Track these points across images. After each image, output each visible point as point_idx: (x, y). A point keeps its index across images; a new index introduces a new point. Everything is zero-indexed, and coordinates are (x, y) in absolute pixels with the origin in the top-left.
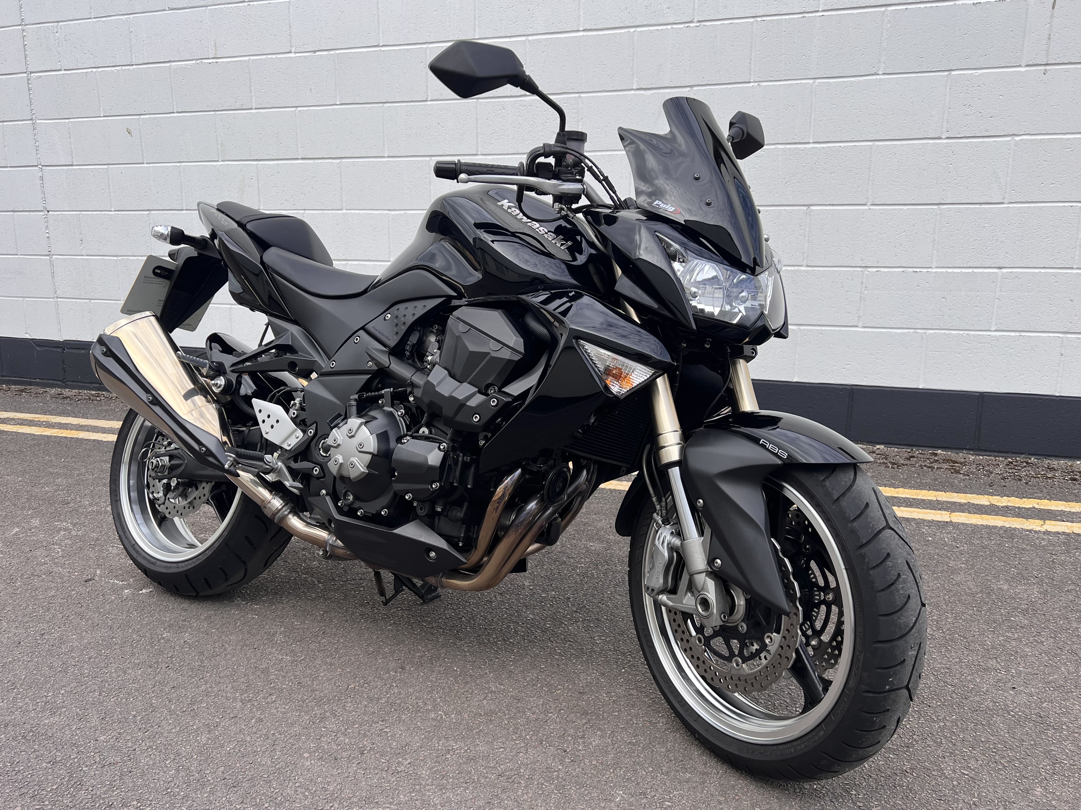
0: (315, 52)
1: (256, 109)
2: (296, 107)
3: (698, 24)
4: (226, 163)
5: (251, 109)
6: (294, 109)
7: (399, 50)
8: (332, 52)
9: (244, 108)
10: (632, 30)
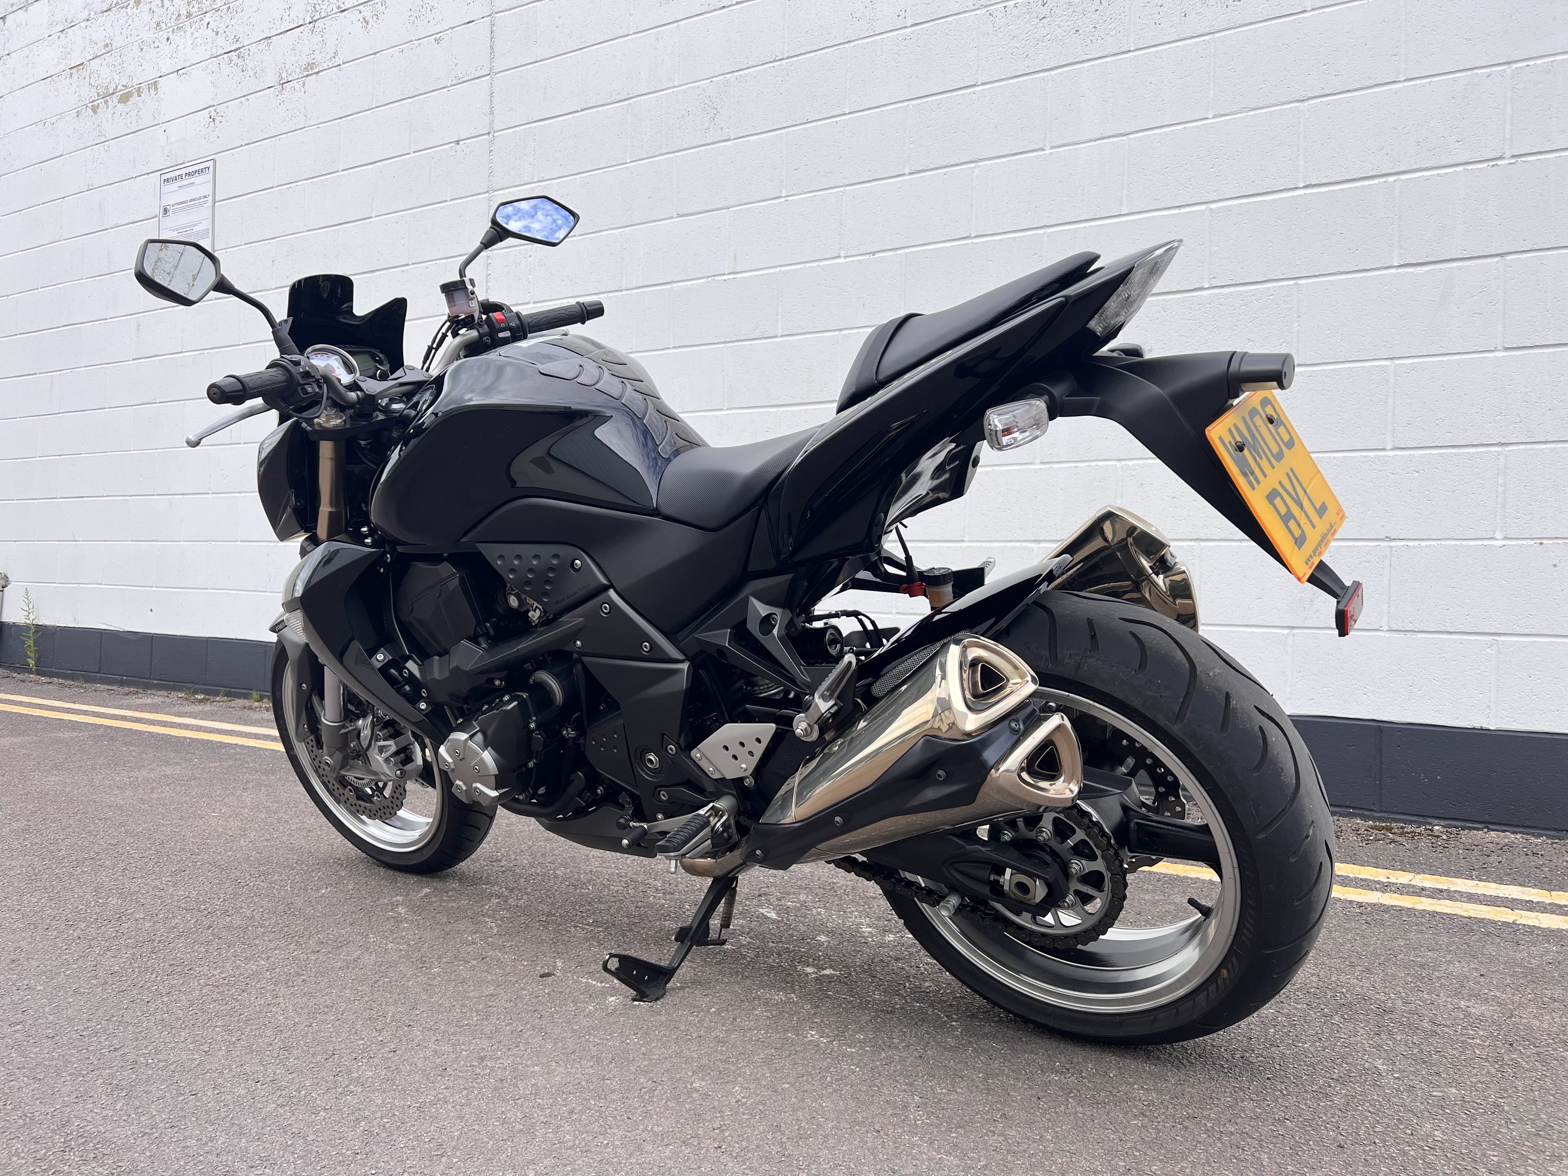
0: (874, 253)
1: (782, 336)
2: (840, 330)
3: (1513, 161)
4: (733, 411)
5: (776, 336)
6: (837, 333)
7: (1000, 240)
8: (899, 252)
9: (765, 336)
10: (1391, 179)
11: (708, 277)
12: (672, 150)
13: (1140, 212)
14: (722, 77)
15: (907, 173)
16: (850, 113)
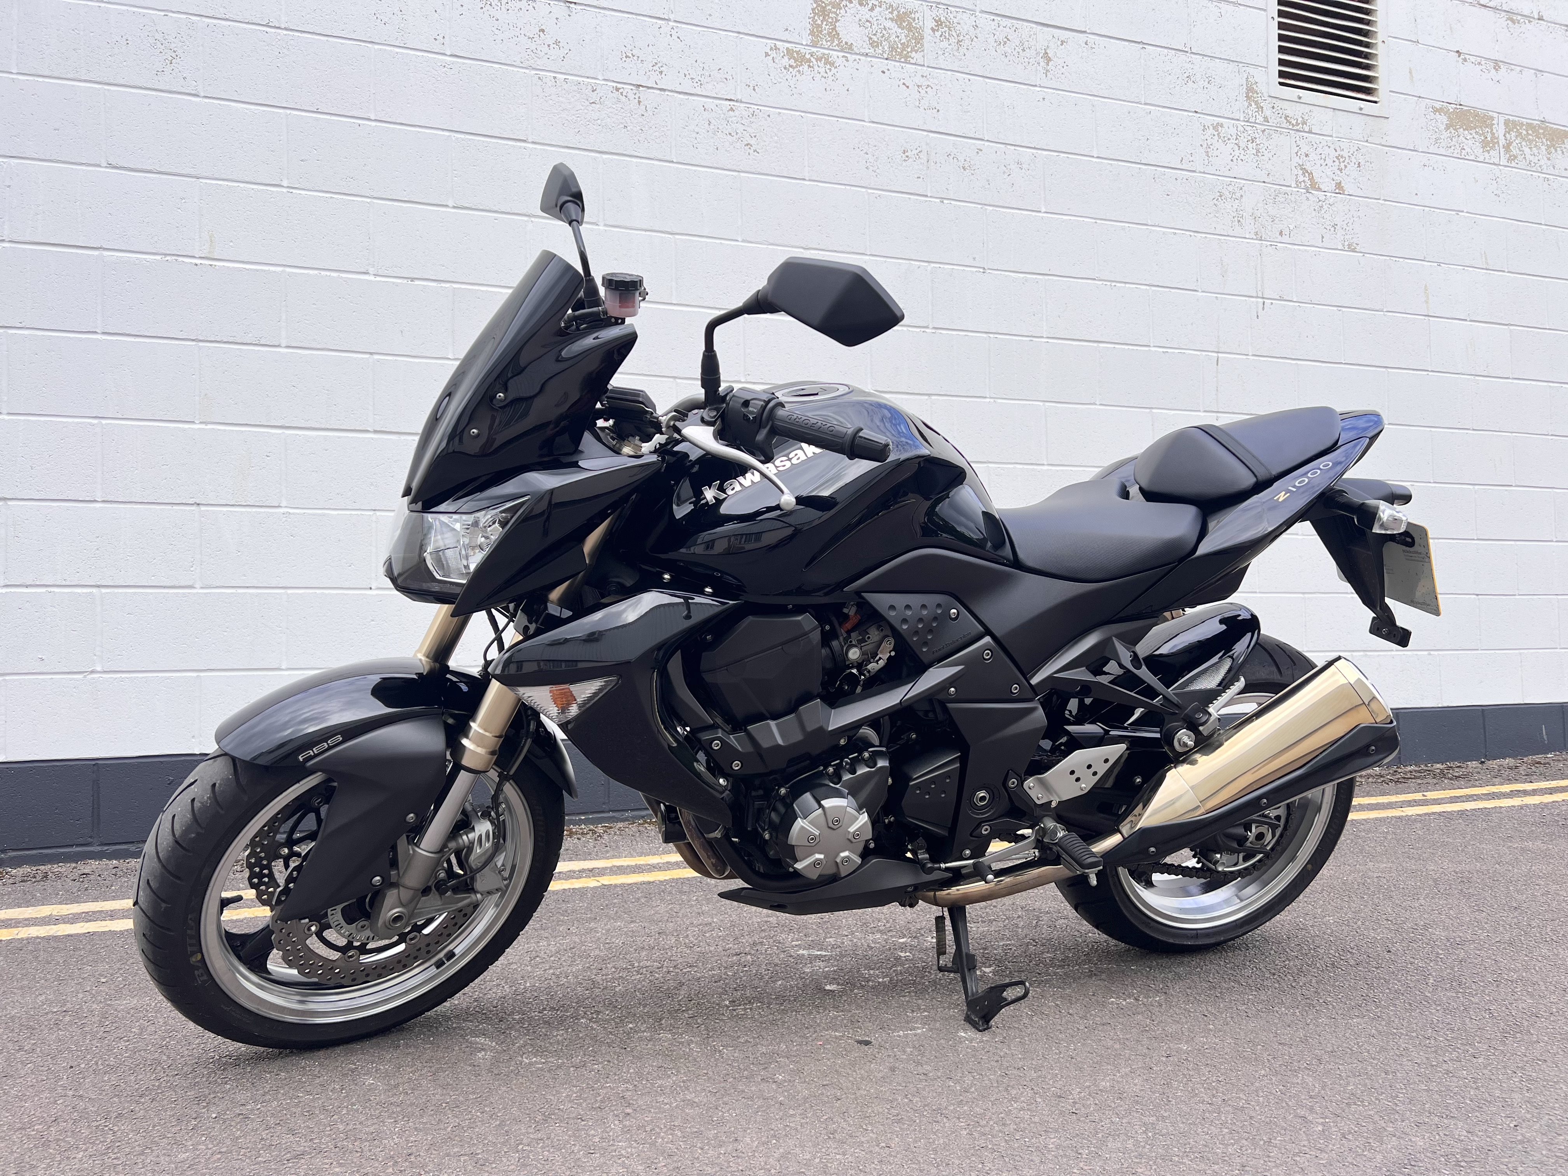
0: (413, 279)
1: (288, 347)
2: (371, 354)
5: (279, 346)
6: (367, 356)
9: (262, 342)
11: (166, 255)
12: (98, 80)
13: (688, 305)
14: (184, 16)
15: (451, 205)
16: (376, 120)
